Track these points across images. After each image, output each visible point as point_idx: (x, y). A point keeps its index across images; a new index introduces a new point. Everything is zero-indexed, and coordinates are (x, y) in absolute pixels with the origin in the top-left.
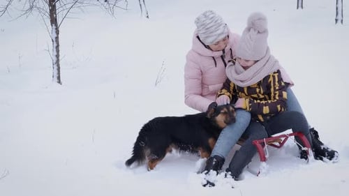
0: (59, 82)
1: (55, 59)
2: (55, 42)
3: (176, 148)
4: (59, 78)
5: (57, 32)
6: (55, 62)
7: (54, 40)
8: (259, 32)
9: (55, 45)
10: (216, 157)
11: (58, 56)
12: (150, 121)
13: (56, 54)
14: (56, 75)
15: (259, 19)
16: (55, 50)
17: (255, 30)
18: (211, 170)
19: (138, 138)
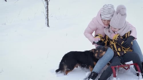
0: (48, 26)
1: (46, 16)
2: (46, 9)
3: (80, 66)
4: (48, 24)
5: (48, 4)
6: (46, 17)
7: (46, 7)
8: (122, 15)
9: (47, 10)
10: (94, 72)
11: (48, 15)
12: (68, 53)
13: (47, 14)
14: (47, 23)
15: (122, 9)
16: (46, 12)
17: (120, 14)
18: (90, 79)
19: (62, 60)
